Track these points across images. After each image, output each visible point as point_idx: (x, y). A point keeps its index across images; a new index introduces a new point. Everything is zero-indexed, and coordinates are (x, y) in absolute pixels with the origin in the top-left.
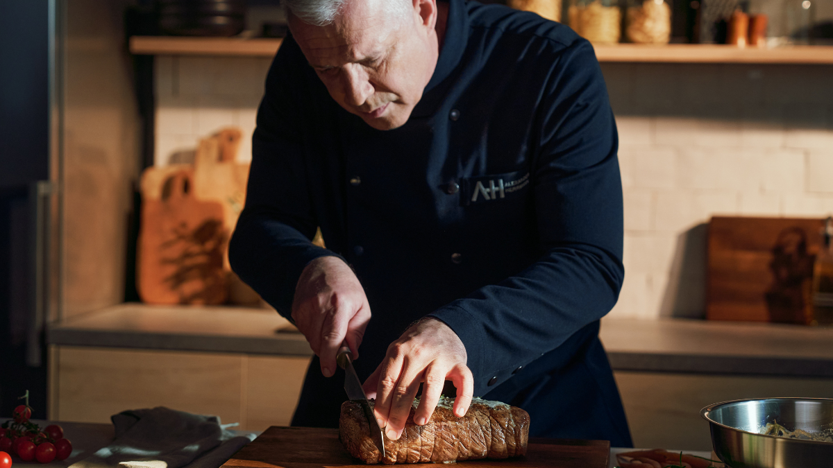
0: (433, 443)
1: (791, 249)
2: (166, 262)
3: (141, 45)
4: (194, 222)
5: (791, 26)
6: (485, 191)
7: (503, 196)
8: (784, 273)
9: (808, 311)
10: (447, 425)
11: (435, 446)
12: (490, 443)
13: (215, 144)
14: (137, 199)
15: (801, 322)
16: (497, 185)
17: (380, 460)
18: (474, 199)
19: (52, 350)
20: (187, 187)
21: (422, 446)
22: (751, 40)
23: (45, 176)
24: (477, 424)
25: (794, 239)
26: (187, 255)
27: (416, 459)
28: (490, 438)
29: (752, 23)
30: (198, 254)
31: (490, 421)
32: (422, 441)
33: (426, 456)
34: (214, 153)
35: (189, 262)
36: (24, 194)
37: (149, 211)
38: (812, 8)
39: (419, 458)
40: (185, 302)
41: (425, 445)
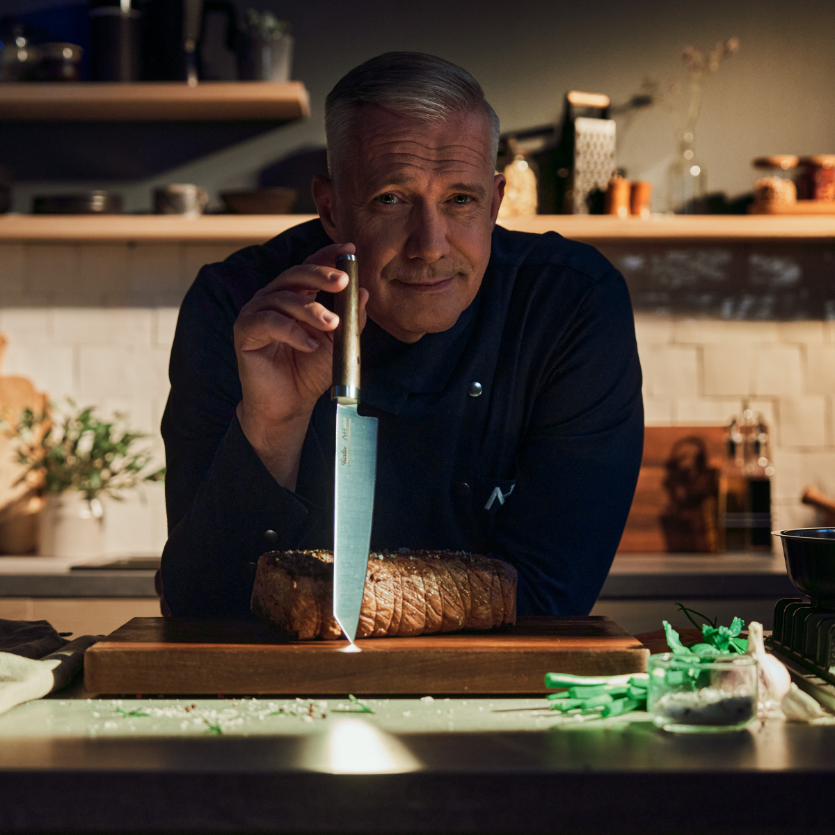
0: (392, 606)
1: (688, 462)
8: (681, 492)
9: (712, 536)
10: (411, 581)
11: (395, 611)
12: (469, 607)
15: (705, 550)
17: (318, 632)
21: (378, 610)
22: (633, 211)
24: (450, 580)
27: (369, 630)
28: (468, 602)
29: (634, 190)
31: (468, 575)
32: (377, 604)
33: (382, 625)
38: (702, 175)
39: (372, 629)
41: (383, 609)
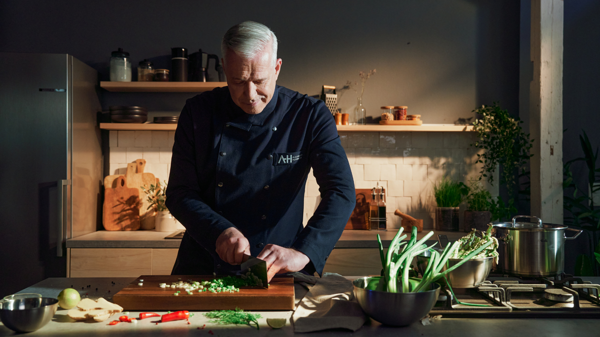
1: (360, 201)
2: (114, 213)
3: (103, 126)
4: (126, 197)
5: (357, 118)
6: (284, 159)
7: (291, 162)
9: (367, 224)
13: (134, 165)
14: (102, 188)
16: (289, 157)
18: (279, 162)
19: (68, 249)
20: (123, 183)
22: (343, 123)
23: (65, 178)
25: (361, 197)
26: (123, 210)
29: (343, 116)
30: (128, 210)
34: (134, 169)
35: (124, 213)
36: (56, 185)
37: (107, 193)
38: (365, 112)
40: (123, 229)
